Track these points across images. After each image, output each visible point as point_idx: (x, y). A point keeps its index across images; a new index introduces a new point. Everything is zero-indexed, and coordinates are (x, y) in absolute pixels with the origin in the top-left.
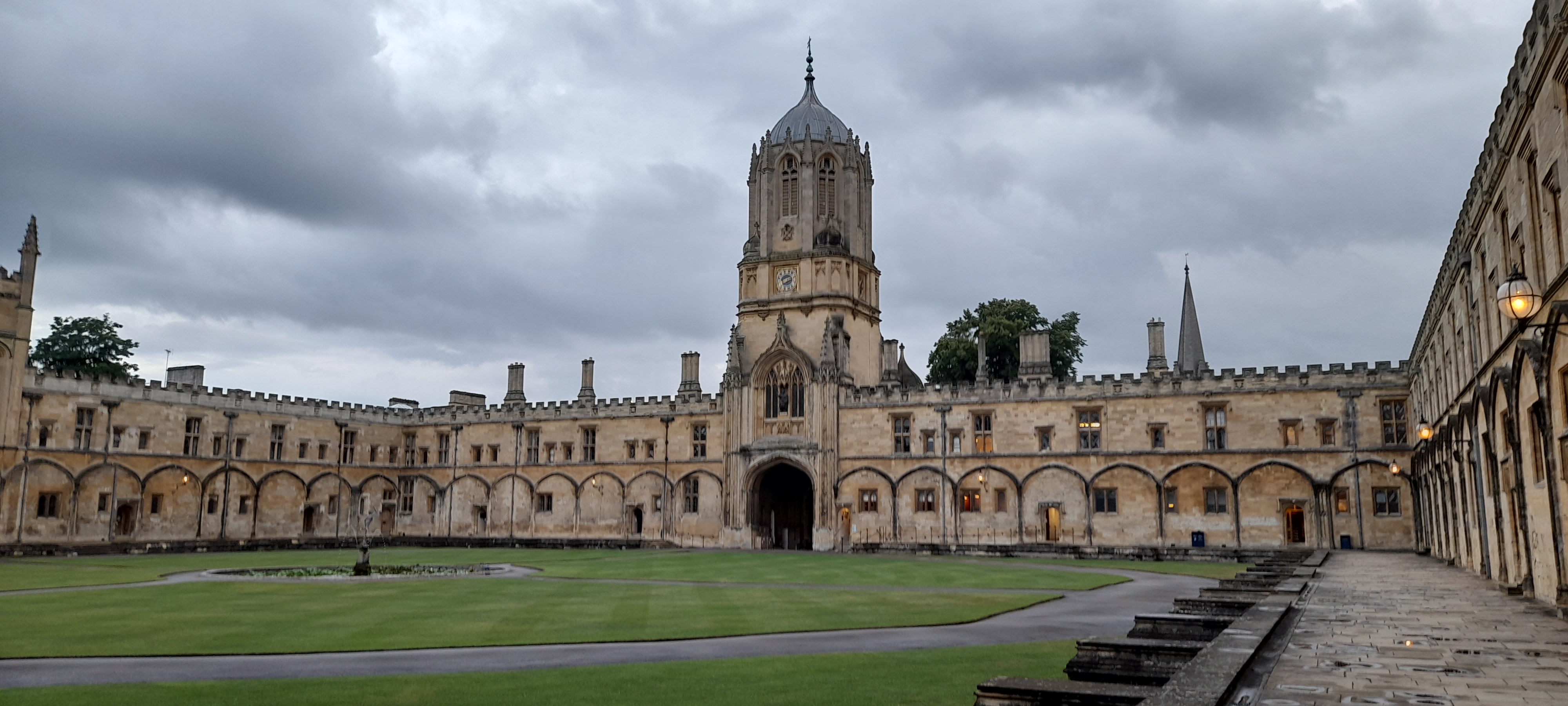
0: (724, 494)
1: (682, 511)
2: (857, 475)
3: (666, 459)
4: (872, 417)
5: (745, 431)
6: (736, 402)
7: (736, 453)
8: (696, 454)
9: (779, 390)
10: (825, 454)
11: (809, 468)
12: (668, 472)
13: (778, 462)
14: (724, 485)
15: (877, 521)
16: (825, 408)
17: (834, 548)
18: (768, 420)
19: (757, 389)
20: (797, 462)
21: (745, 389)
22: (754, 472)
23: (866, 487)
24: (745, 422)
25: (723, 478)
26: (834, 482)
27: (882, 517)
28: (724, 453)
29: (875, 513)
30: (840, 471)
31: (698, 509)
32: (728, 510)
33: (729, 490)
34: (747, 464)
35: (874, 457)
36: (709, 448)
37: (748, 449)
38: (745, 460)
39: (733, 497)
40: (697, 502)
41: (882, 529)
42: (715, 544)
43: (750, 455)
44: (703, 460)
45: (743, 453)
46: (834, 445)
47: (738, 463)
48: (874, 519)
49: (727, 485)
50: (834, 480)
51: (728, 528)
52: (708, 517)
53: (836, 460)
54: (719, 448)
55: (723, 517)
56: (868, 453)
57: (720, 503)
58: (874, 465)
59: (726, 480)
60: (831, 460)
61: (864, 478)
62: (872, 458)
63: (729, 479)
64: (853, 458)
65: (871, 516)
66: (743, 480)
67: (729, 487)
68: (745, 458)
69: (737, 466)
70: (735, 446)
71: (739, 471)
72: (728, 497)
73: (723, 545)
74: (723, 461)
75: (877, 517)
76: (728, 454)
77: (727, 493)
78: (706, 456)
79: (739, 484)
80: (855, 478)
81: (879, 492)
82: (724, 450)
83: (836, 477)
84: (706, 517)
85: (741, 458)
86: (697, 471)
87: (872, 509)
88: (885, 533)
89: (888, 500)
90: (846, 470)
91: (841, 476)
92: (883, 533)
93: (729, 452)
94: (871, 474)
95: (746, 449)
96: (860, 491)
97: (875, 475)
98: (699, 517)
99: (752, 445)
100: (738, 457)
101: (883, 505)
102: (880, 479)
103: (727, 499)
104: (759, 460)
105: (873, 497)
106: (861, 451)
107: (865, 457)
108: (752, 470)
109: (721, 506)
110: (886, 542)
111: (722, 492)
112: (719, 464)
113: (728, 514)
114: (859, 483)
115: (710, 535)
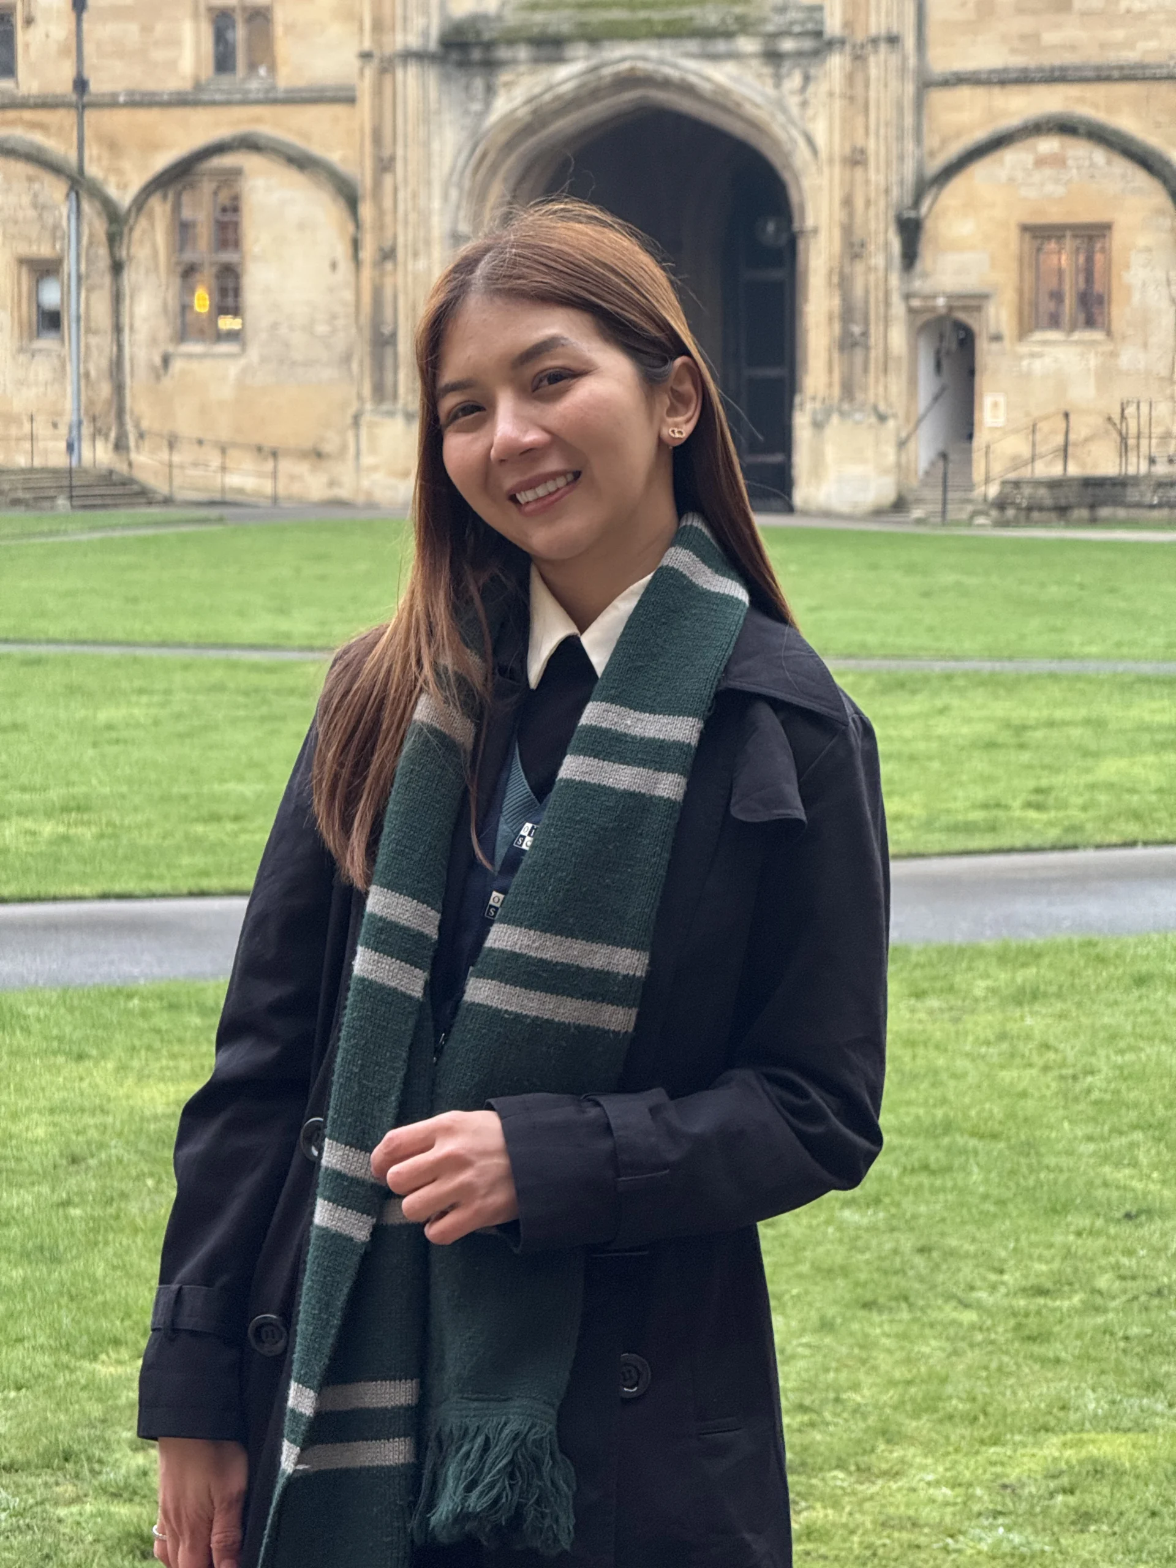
0: (367, 253)
1: (165, 331)
2: (1012, 158)
3: (81, 84)
7: (419, 56)
8: (224, 62)
10: (859, 58)
11: (778, 127)
12: (92, 151)
13: (630, 96)
14: (366, 210)
15: (1106, 376)
17: (900, 505)
20: (721, 101)
22: (509, 146)
23: (1055, 215)
25: (363, 175)
26: (899, 194)
27: (1129, 357)
28: (366, 56)
29: (1098, 335)
30: (932, 141)
31: (243, 324)
32: (387, 330)
33: (389, 234)
34: (476, 107)
35: (1098, 68)
36: (290, 28)
37: (478, 33)
38: (467, 88)
39: (410, 267)
40: (237, 292)
41: (1131, 410)
42: (332, 483)
43: (490, 66)
44: (258, 90)
45: (454, 56)
46: (901, 14)
47: (433, 106)
48: (1093, 361)
49: (380, 212)
50: (902, 183)
51: (391, 414)
52: (294, 363)
53: (910, 89)
54: (336, 30)
55: (367, 362)
56: (1073, 48)
57: (349, 295)
58: (1096, 106)
59: (377, 184)
60: (886, 86)
61: (1048, 172)
62: (1090, 74)
63: (388, 180)
64: (992, 72)
65: (1078, 349)
66: (460, 187)
67: (388, 219)
68: (463, 81)
69: (426, 118)
70: (418, 22)
71: (436, 146)
72: (389, 266)
73: (369, 494)
74: (358, 94)
75: (1114, 355)
76: (382, 61)
77: (381, 249)
78: (272, 69)
79: (436, 204)
80: (1003, 174)
81: (1118, 239)
82: (361, 42)
83: (909, 170)
84: (281, 362)
85: (445, 78)
86: (234, 139)
87: (1082, 317)
88: (1145, 430)
89: (1160, 275)
90: (958, 135)
91: (934, 166)
92: (1133, 430)
93: (388, 51)
94: (1081, 152)
95: (471, 37)
96: (1027, 236)
97: (1099, 155)
98: (243, 362)
99: (499, 18)
100: (432, 75)
101: (1136, 298)
102: (1124, 176)
103: (382, 275)
104: (537, 90)
105: (1090, 260)
106: (1031, 39)
107: (1053, 69)
108: (503, 138)
109: (352, 309)
110: (1149, 475)
111: (356, 245)
112: (339, 110)
113: (389, 351)
114: (1024, 192)
115: (308, 445)
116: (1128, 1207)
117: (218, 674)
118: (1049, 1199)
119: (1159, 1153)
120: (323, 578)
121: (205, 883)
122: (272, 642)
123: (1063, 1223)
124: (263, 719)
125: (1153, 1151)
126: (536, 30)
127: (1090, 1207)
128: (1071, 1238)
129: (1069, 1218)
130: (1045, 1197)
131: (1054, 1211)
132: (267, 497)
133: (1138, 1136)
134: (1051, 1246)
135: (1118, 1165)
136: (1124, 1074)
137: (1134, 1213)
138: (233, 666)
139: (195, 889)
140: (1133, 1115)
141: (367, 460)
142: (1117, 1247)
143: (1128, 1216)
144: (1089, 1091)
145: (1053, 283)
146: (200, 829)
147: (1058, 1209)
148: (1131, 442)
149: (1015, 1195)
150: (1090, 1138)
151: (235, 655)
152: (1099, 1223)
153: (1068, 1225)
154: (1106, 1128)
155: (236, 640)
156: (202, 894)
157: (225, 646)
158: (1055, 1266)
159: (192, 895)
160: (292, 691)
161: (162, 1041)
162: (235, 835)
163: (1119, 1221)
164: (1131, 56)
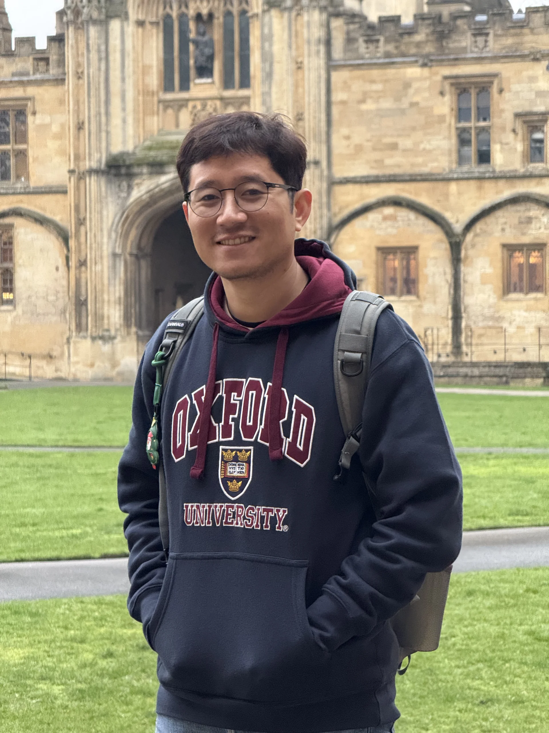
0: (73, 263)
2: (372, 217)
4: (407, 85)
5: (116, 121)
6: (94, 56)
7: (97, 172)
9: (192, 26)
14: (72, 243)
16: (299, 67)
18: (169, 96)
19: (140, 24)
21: (115, 25)
22: (140, 212)
23: (392, 243)
24: (116, 102)
25: (70, 227)
26: (320, 233)
27: (428, 307)
28: (71, 172)
29: (413, 298)
30: (335, 209)
31: (14, 296)
32: (82, 298)
33: (83, 254)
34: (124, 195)
35: (411, 175)
36: (35, 159)
37: (124, 161)
38: (119, 186)
39: (93, 269)
40: (11, 281)
41: (429, 332)
42: (57, 370)
43: (130, 176)
44: (21, 188)
45: (113, 171)
46: (320, 151)
47: (104, 194)
48: (411, 310)
49: (79, 244)
50: (321, 228)
51: (85, 337)
52: (38, 314)
53: (325, 185)
54: (57, 160)
55: (73, 313)
56: (399, 166)
57: (65, 283)
58: (411, 193)
59: (77, 231)
60: (314, 183)
61: (389, 223)
62: (408, 178)
63: (82, 229)
64: (363, 177)
65: (405, 304)
66: (116, 231)
67: (83, 247)
68: (117, 183)
69: (100, 200)
70: (96, 156)
71: (105, 213)
72: (83, 268)
73: (75, 375)
74: (68, 189)
75: (420, 306)
76: (79, 173)
77: (80, 261)
78: (28, 178)
79: (105, 240)
80: (368, 224)
81: (421, 253)
82: (70, 165)
83: (325, 222)
84: (32, 314)
85: (109, 182)
86: (10, 210)
87: (405, 290)
88: (436, 342)
89: (441, 270)
90: (347, 206)
91: (337, 220)
92: (430, 342)
93: (82, 169)
94: (404, 214)
95: (121, 163)
96: (380, 253)
97: (412, 215)
98: (14, 314)
99: (134, 153)
100: (103, 180)
101: (430, 281)
102: (424, 225)
103: (80, 273)
104: (152, 187)
105: (408, 263)
106: (380, 162)
107: (390, 176)
108: (136, 209)
109: (66, 289)
110: (438, 362)
111: (67, 259)
112: (59, 197)
113: (84, 308)
114: (378, 232)
115: (45, 352)
116: (481, 698)
117: (14, 459)
118: (445, 695)
119: (491, 673)
120: (57, 414)
121: (23, 555)
122: (38, 443)
123: (452, 706)
124: (39, 479)
125: (489, 672)
126: (151, 159)
127: (464, 699)
128: (457, 713)
129: (455, 704)
130: (443, 694)
131: (447, 700)
132: (27, 377)
133: (480, 665)
134: (449, 717)
135: (473, 679)
136: (469, 637)
137: (485, 701)
138: (21, 455)
139: (18, 558)
140: (477, 656)
141: (73, 359)
142: (479, 718)
143: (482, 702)
144: (454, 645)
145: (392, 274)
146: (18, 530)
147: (449, 700)
148: (430, 347)
149: (428, 693)
150: (458, 667)
151: (21, 449)
152: (470, 706)
153: (455, 707)
154: (465, 662)
155: (20, 443)
156: (22, 560)
157: (15, 446)
158: (452, 726)
159: (17, 561)
160: (50, 466)
161: (13, 629)
162: (35, 532)
163: (478, 705)
164: (425, 170)
